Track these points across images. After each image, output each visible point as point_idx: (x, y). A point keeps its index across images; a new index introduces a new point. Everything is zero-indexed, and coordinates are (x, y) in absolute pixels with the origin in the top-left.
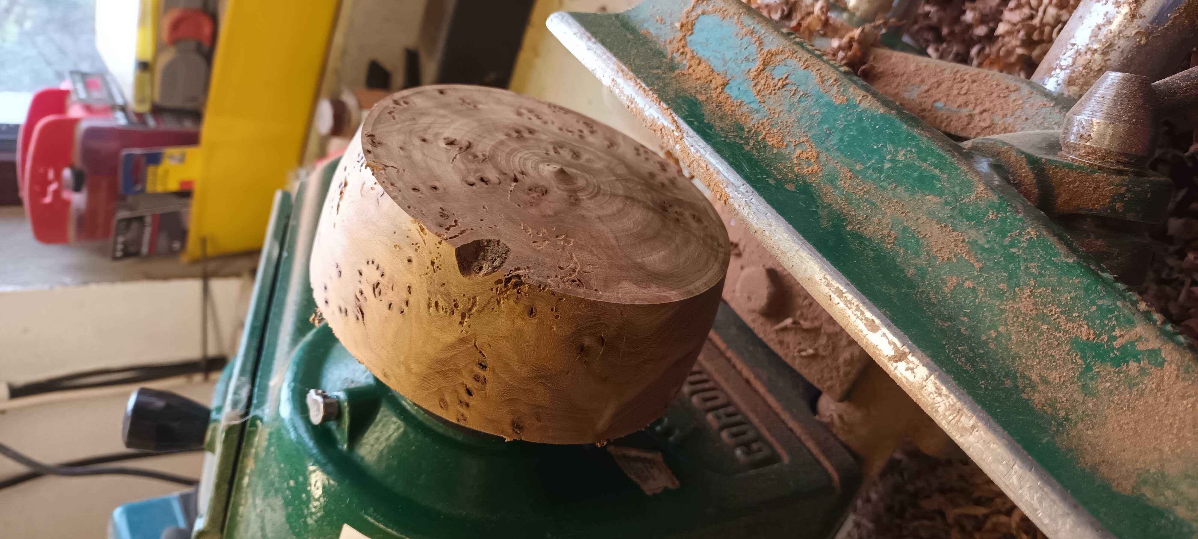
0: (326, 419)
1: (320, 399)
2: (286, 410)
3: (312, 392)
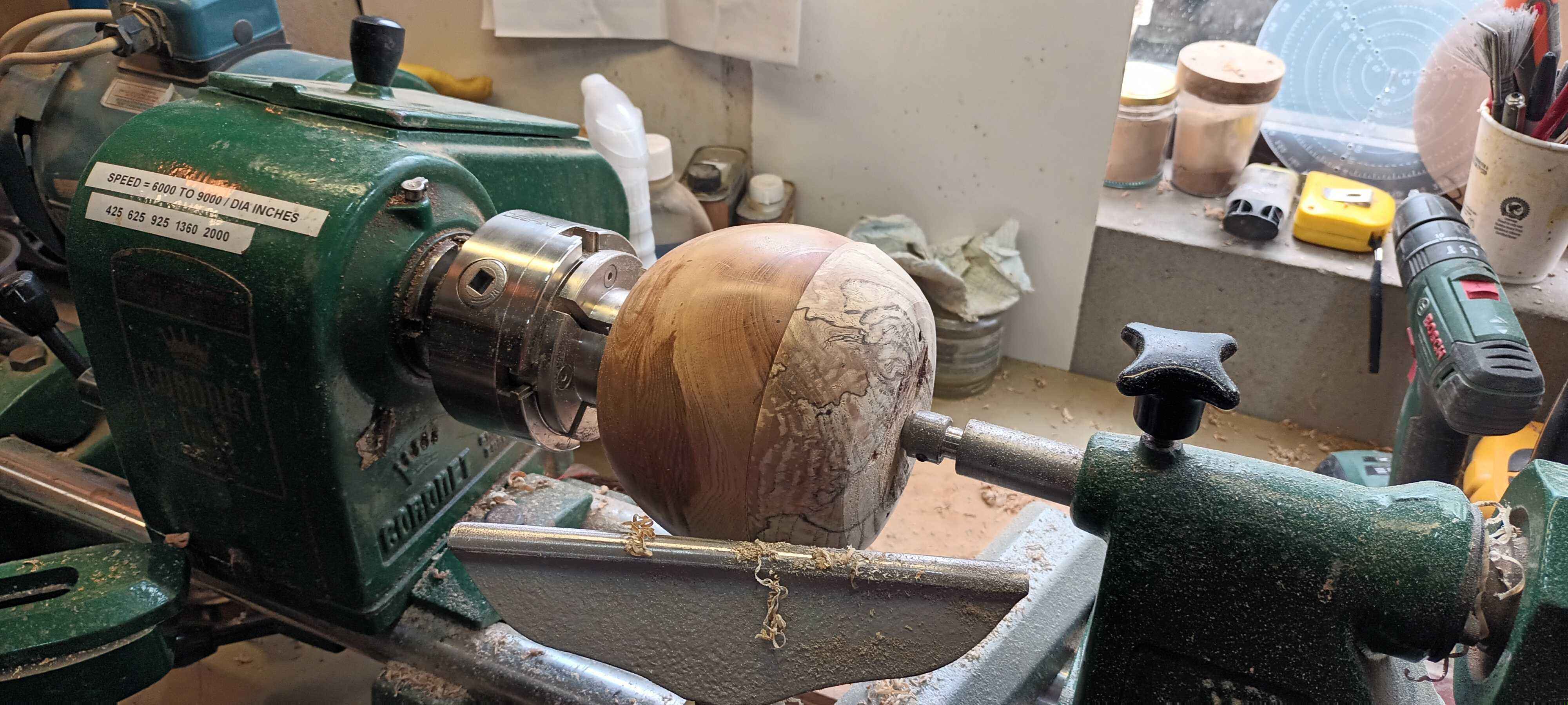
0: (407, 192)
2: (408, 160)
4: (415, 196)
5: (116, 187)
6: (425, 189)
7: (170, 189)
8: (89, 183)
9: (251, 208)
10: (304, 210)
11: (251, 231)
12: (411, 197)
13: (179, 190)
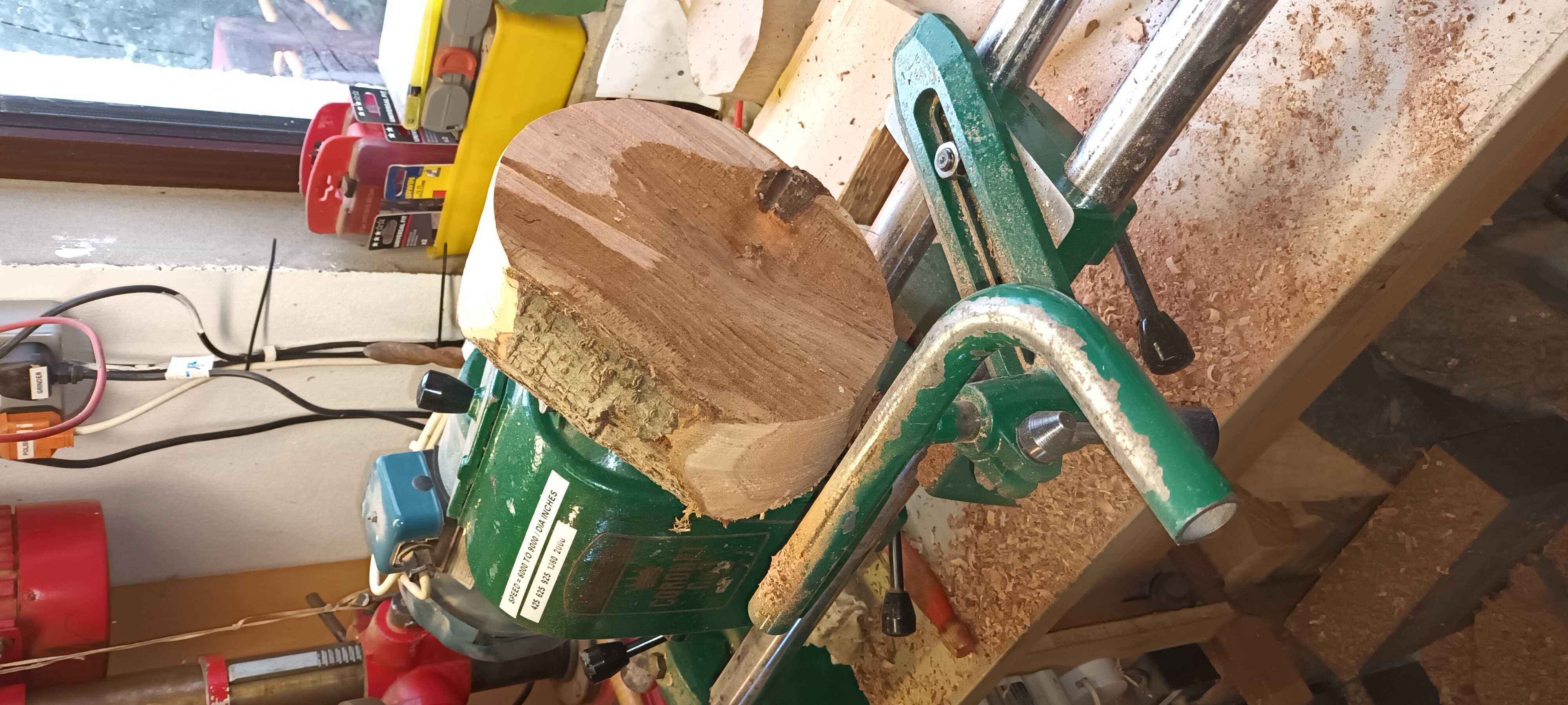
5: (518, 599)
7: (524, 568)
8: (514, 616)
9: (543, 519)
10: (549, 487)
11: (559, 522)
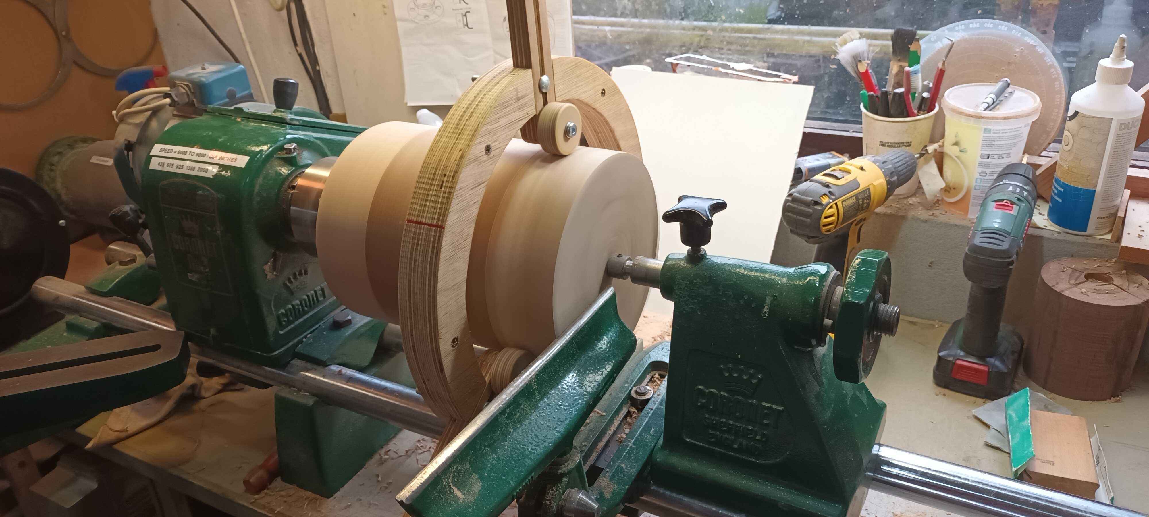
0: (286, 149)
1: (293, 147)
2: (288, 136)
3: (296, 145)
4: (289, 151)
5: (163, 154)
6: (294, 149)
7: (185, 153)
8: (151, 154)
9: (218, 157)
10: (239, 157)
11: (218, 167)
12: (288, 152)
13: (188, 153)
